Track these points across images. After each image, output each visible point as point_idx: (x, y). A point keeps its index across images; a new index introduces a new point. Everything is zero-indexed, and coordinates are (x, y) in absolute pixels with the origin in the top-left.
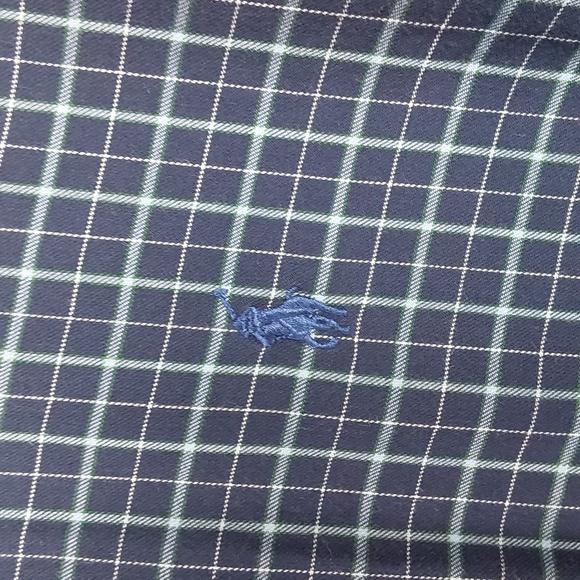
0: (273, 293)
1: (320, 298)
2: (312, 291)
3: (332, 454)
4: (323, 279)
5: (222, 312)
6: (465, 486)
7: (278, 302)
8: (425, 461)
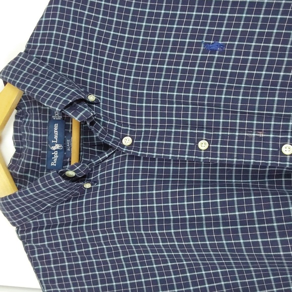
0: (212, 42)
1: (220, 42)
2: (219, 41)
3: (221, 70)
4: (221, 39)
5: (203, 45)
6: (245, 76)
7: (213, 44)
8: (238, 71)
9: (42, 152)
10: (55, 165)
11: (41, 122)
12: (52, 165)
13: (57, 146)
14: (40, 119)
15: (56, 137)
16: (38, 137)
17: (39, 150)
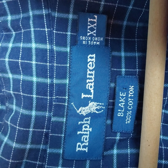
9: (53, 119)
10: (86, 150)
11: (52, 51)
12: (78, 149)
13: (93, 107)
14: (51, 43)
15: (90, 85)
16: (46, 84)
17: (47, 114)
